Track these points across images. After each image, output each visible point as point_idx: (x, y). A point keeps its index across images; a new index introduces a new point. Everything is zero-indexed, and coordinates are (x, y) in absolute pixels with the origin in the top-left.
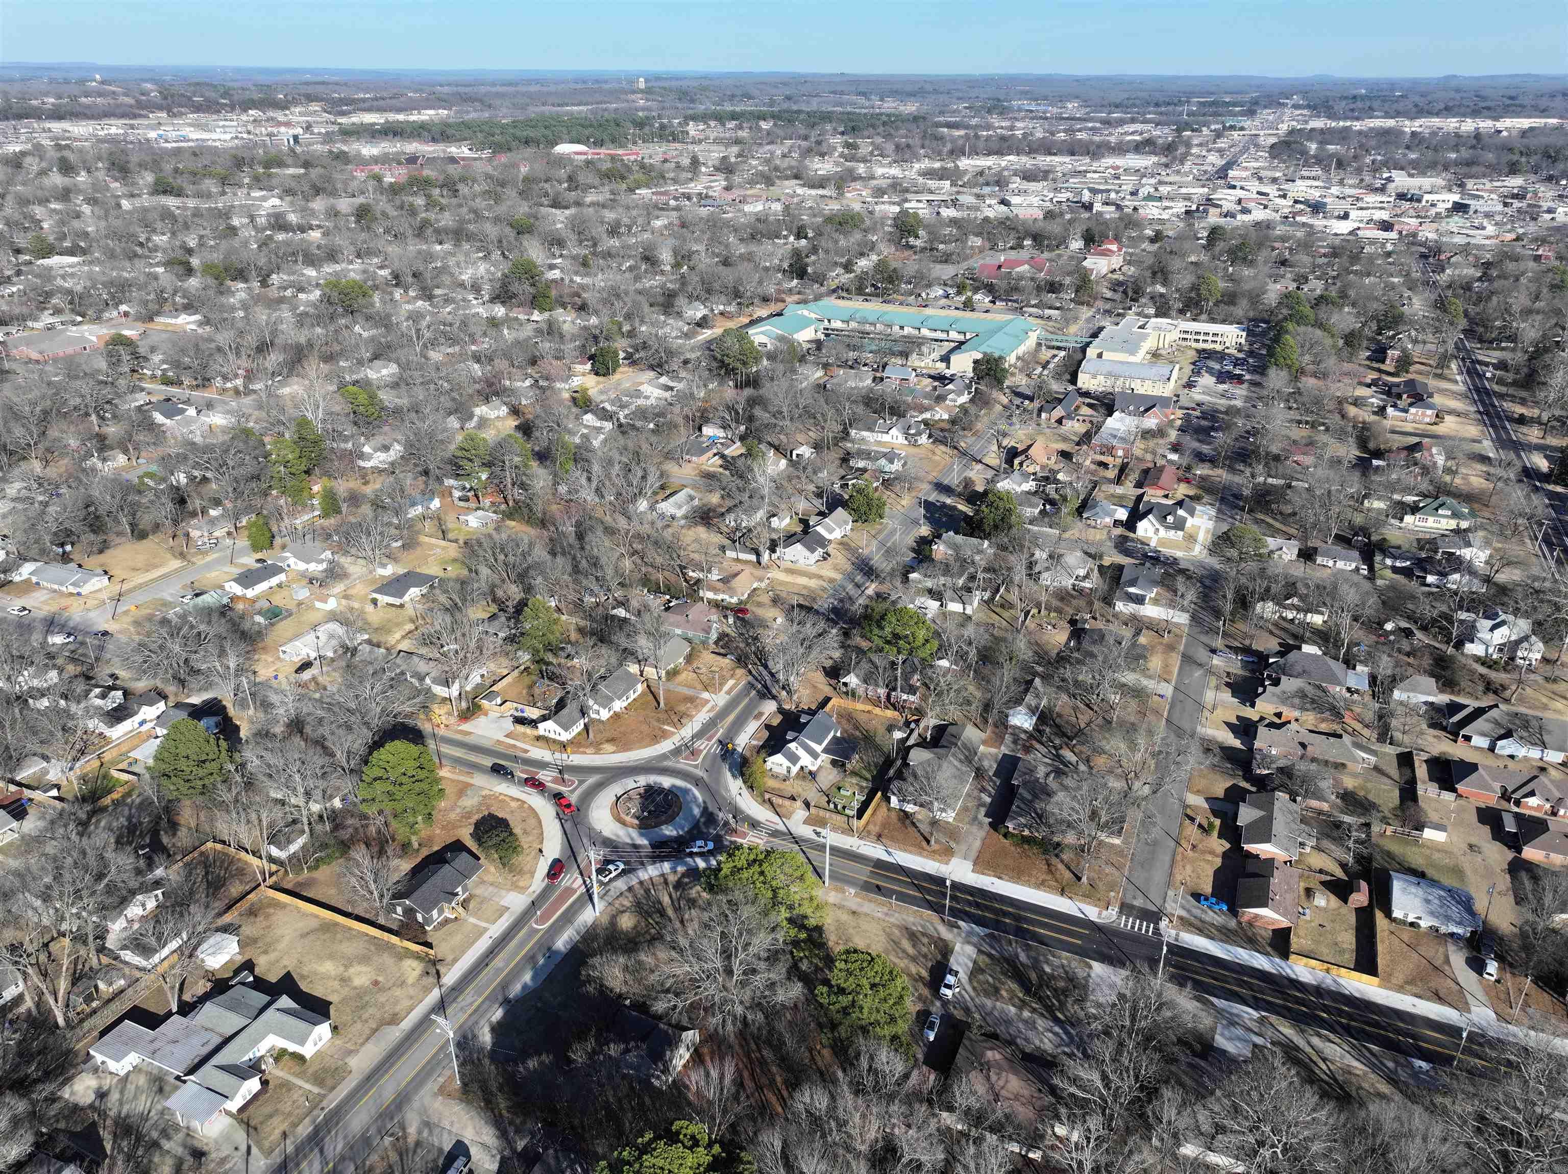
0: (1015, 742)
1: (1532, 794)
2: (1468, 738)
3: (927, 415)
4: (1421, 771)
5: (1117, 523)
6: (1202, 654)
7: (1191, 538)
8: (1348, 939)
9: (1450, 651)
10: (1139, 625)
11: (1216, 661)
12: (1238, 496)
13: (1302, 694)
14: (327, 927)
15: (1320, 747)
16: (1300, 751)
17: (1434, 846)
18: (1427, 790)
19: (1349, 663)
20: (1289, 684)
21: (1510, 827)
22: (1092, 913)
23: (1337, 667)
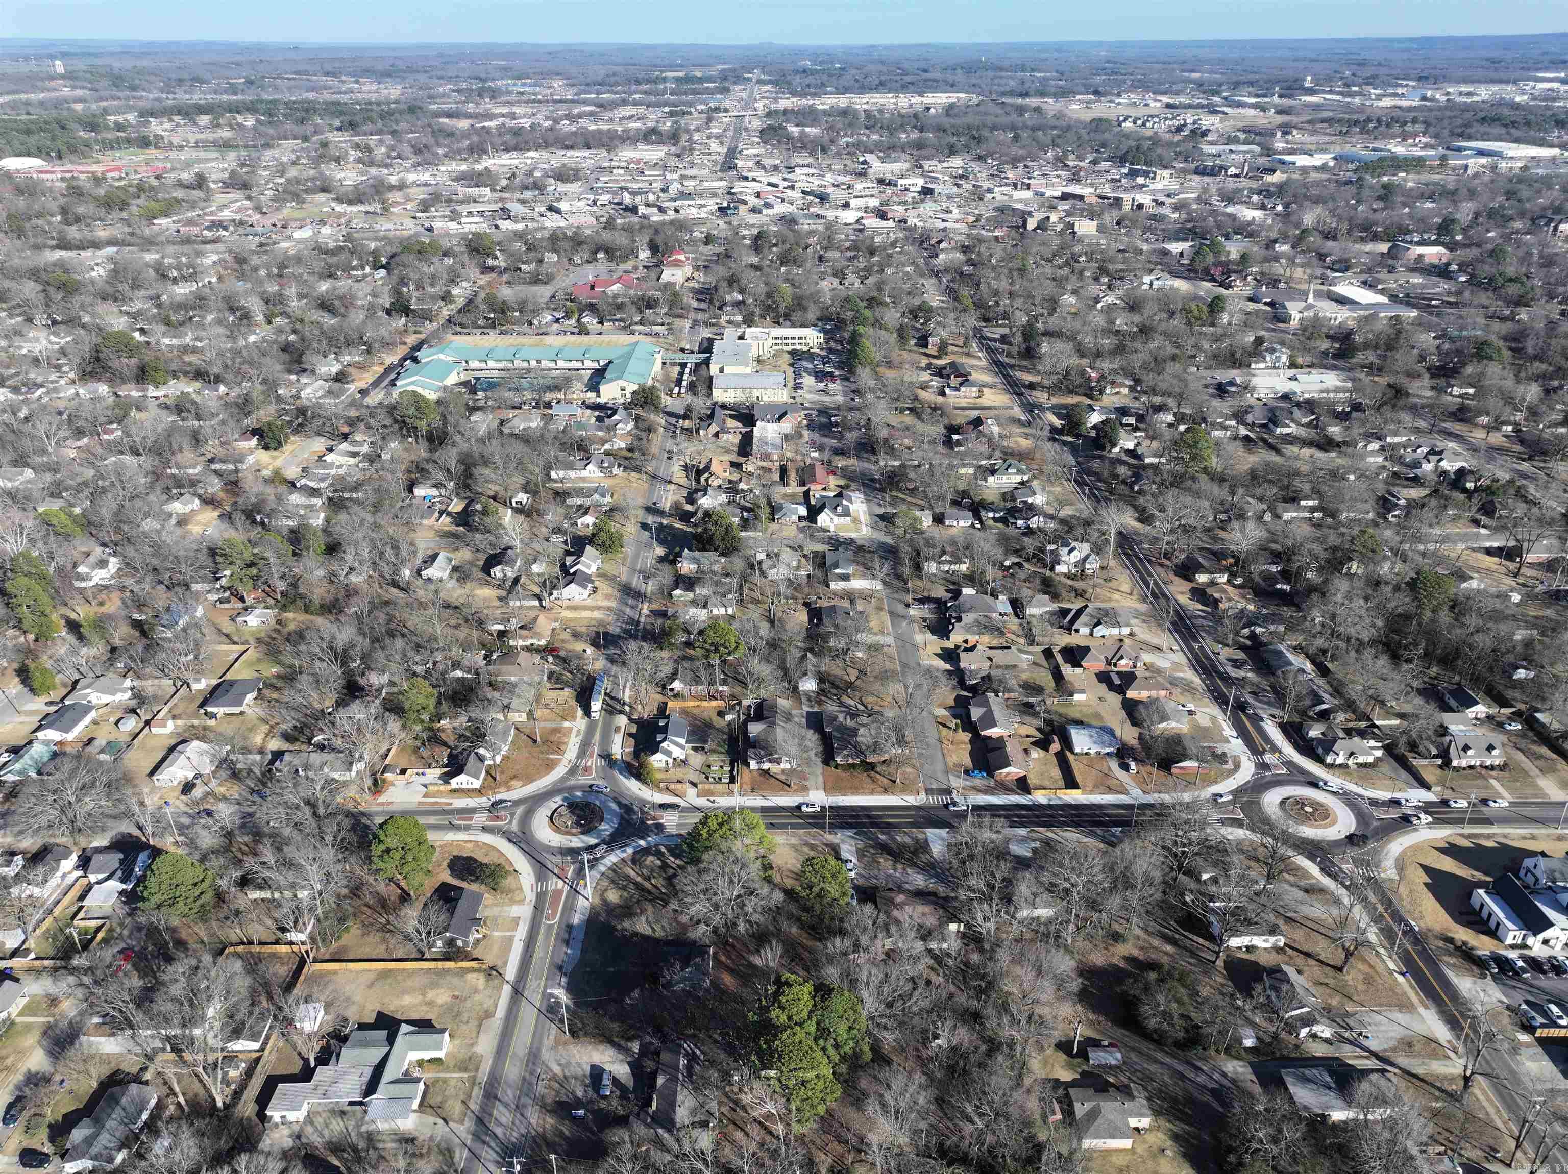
0: (809, 700)
1: (1122, 658)
2: (1077, 631)
3: (607, 446)
4: (1059, 658)
5: (801, 518)
6: (900, 608)
7: (856, 521)
8: (1056, 773)
9: (1048, 573)
10: (851, 596)
11: (913, 612)
12: (873, 480)
13: (978, 623)
14: (384, 975)
15: (1001, 657)
16: (988, 663)
17: (1080, 704)
18: (1067, 670)
19: (995, 595)
20: (968, 618)
21: (1117, 682)
22: (911, 800)
23: (988, 599)
